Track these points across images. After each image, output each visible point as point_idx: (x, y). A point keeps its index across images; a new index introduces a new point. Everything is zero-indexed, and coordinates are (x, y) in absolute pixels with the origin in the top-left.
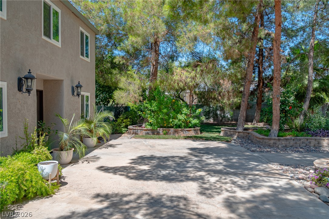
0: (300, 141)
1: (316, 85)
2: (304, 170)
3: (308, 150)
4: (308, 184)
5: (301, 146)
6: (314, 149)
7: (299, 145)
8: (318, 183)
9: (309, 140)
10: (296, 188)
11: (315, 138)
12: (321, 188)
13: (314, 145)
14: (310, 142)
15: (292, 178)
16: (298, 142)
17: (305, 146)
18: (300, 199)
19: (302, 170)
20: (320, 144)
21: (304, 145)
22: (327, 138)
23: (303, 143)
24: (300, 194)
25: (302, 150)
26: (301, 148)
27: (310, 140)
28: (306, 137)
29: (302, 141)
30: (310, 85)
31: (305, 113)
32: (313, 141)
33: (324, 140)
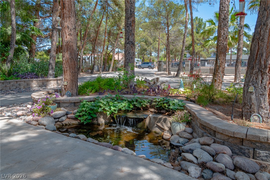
0: (10, 84)
1: (18, 37)
2: (20, 107)
3: (18, 91)
4: (30, 118)
5: (11, 89)
6: (24, 90)
7: (9, 88)
8: (41, 114)
9: (18, 83)
10: (19, 126)
11: (24, 80)
12: (46, 118)
13: (24, 87)
14: (20, 85)
15: (10, 117)
16: (8, 85)
17: (15, 89)
18: (28, 137)
19: (18, 108)
20: (29, 85)
21: (15, 87)
22: (35, 79)
23: (13, 85)
24: (27, 131)
25: (13, 92)
26: (11, 91)
27: (20, 83)
28: (15, 80)
29: (12, 84)
30: (14, 32)
31: (11, 60)
32: (23, 83)
33: (32, 81)
